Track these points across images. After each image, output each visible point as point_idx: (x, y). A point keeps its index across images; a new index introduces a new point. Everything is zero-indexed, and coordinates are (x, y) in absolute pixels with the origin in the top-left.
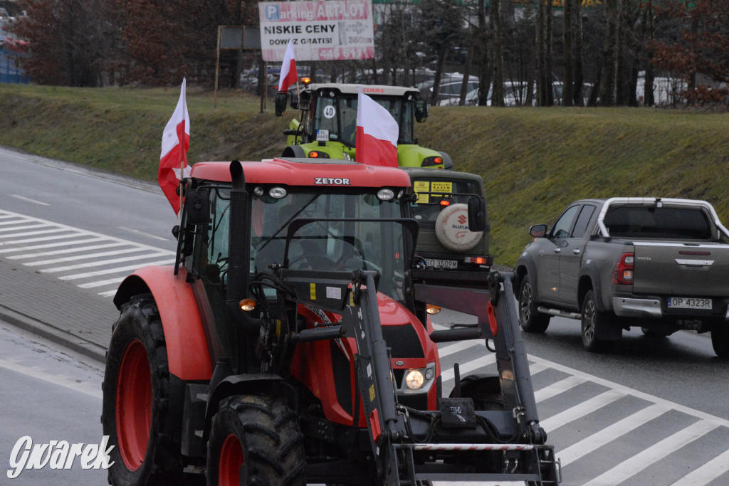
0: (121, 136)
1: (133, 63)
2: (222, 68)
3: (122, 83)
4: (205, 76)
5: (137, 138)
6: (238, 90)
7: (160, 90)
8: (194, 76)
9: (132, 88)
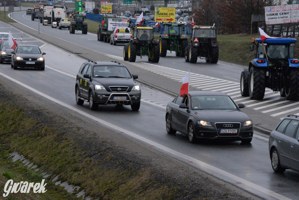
0: (222, 49)
1: (226, 27)
2: (253, 27)
3: (222, 33)
4: (247, 30)
5: (227, 50)
6: (258, 34)
7: (234, 35)
8: (244, 30)
9: (225, 35)
